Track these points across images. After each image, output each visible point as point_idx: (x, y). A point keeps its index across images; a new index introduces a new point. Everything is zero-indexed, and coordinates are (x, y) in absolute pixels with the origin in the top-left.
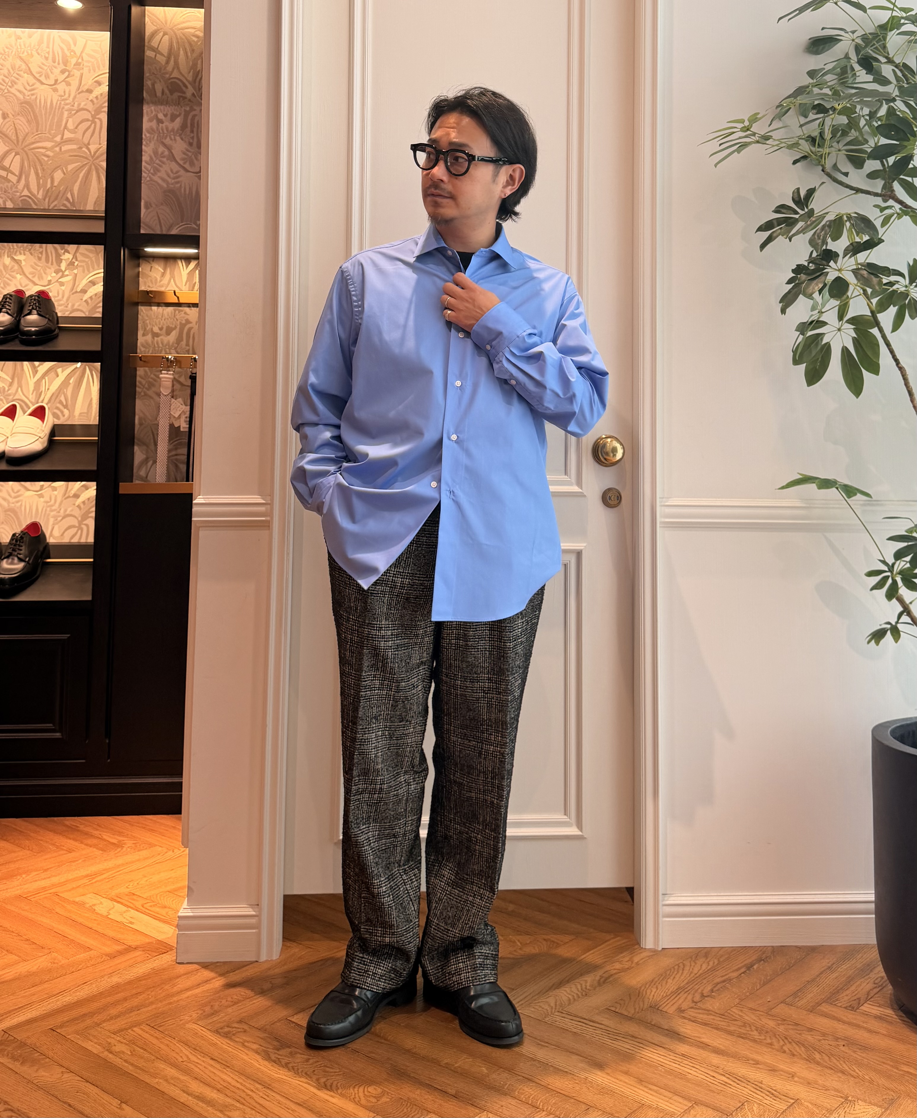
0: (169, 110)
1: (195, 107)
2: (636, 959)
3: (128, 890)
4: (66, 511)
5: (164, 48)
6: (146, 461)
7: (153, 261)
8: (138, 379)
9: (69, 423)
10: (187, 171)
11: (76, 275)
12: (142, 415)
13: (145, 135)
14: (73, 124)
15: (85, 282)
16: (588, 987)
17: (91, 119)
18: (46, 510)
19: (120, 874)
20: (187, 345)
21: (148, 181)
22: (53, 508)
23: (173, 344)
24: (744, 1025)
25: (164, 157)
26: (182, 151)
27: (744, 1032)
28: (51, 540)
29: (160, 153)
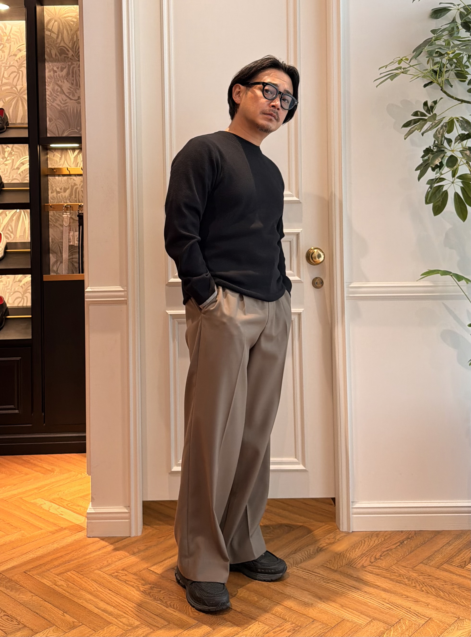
0: (60, 65)
1: (74, 63)
2: (338, 537)
3: (59, 496)
4: (15, 289)
5: (55, 30)
6: (56, 262)
7: (55, 151)
8: (50, 217)
9: (14, 241)
10: (71, 99)
11: (13, 159)
12: (53, 237)
13: (47, 80)
14: (7, 74)
15: (18, 163)
16: (311, 553)
17: (17, 71)
18: (4, 289)
19: (54, 487)
20: (75, 197)
21: (50, 106)
22: (8, 288)
23: (68, 197)
24: (400, 575)
25: (58, 92)
26: (68, 88)
27: (401, 580)
28: (8, 305)
29: (56, 90)
